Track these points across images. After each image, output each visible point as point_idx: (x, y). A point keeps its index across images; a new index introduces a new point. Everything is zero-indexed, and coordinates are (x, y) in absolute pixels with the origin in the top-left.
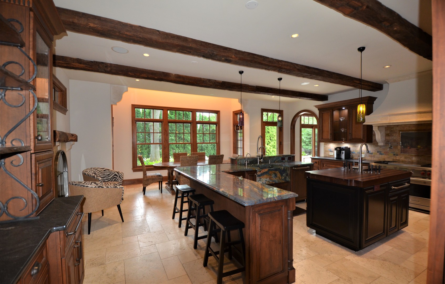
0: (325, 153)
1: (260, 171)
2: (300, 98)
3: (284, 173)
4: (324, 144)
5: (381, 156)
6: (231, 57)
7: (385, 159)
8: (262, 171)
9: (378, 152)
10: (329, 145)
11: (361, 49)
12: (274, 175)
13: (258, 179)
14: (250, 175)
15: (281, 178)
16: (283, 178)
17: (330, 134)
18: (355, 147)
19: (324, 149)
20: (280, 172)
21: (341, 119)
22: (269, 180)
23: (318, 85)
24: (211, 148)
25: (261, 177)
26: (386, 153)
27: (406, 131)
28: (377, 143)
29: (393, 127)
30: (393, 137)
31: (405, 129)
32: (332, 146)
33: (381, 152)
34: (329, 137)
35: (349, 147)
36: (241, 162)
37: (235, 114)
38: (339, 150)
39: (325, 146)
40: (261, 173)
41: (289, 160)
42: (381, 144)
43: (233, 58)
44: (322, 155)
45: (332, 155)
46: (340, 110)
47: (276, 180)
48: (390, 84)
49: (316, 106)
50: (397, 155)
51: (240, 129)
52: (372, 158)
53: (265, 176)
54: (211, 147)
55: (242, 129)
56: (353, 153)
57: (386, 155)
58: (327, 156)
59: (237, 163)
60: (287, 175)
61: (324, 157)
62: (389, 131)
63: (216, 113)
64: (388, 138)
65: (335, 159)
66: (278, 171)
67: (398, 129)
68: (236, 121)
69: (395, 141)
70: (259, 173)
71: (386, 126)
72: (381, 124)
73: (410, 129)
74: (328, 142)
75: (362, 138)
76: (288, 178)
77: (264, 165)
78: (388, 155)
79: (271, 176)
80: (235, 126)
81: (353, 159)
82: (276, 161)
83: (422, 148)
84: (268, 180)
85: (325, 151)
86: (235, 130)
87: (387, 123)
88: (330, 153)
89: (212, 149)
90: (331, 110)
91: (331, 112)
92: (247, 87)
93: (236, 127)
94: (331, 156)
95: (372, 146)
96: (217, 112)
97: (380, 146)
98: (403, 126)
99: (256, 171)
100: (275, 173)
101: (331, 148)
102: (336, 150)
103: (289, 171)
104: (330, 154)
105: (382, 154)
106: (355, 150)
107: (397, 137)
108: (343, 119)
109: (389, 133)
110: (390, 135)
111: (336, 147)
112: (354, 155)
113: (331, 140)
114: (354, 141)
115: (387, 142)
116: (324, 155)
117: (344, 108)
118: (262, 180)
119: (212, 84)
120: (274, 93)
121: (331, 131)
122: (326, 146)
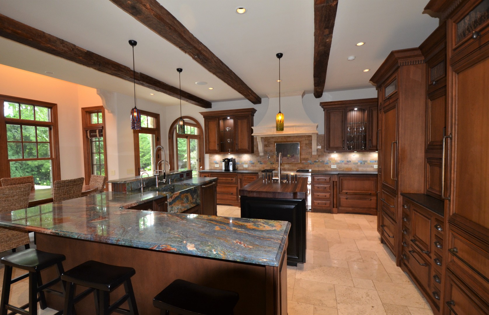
0: (210, 166)
1: (171, 197)
2: (187, 101)
3: (195, 195)
4: (209, 156)
5: (261, 165)
6: (145, 5)
7: (264, 168)
8: (173, 197)
9: (258, 162)
10: (214, 157)
11: (280, 56)
12: (186, 199)
13: (169, 208)
14: (159, 205)
15: (192, 201)
16: (194, 200)
17: (218, 145)
18: (239, 157)
19: (209, 161)
20: (191, 194)
21: (227, 129)
22: (181, 208)
23: (212, 89)
24: (16, 167)
25: (173, 205)
26: (265, 163)
27: (279, 142)
28: (259, 154)
29: (270, 139)
30: (270, 148)
31: (279, 141)
32: (218, 158)
33: (261, 161)
34: (217, 148)
35: (234, 158)
36: (132, 187)
37: (87, 112)
38: (227, 162)
39: (210, 157)
40: (172, 199)
41: (187, 177)
42: (261, 154)
43: (147, 8)
44: (207, 168)
45: (218, 168)
46: (225, 119)
47: (188, 206)
48: (270, 99)
49: (202, 113)
50: (273, 164)
51: (98, 135)
52: (254, 168)
53: (177, 202)
54: (15, 165)
55: (102, 136)
56: (237, 164)
57: (265, 164)
58: (213, 168)
59: (126, 190)
60: (197, 196)
61: (210, 169)
62: (266, 142)
63: (49, 107)
64: (266, 148)
65: (223, 171)
66: (189, 194)
67: (274, 140)
68: (88, 123)
69: (271, 151)
70: (169, 200)
71: (265, 138)
72: (266, 135)
73: (282, 140)
74: (213, 154)
75: (247, 149)
76: (198, 199)
77: (165, 187)
78: (266, 164)
79: (183, 201)
80: (87, 131)
81: (238, 170)
82: (175, 180)
83: (291, 156)
84: (179, 207)
85: (211, 163)
86: (89, 137)
87: (270, 135)
88: (216, 165)
89: (16, 169)
90: (217, 119)
91: (218, 121)
92: (128, 72)
93: (90, 132)
94: (216, 169)
95: (254, 156)
96: (52, 106)
97: (261, 156)
98: (277, 138)
99: (165, 198)
100: (186, 196)
101: (216, 160)
102: (223, 161)
103: (199, 190)
104: (216, 167)
105: (262, 164)
106: (239, 160)
107: (273, 148)
108: (228, 129)
109: (267, 144)
110: (267, 146)
111: (224, 159)
112: (238, 166)
113: (218, 151)
114: (239, 152)
115: (265, 152)
116: (210, 168)
117: (229, 118)
118: (173, 209)
119: (67, 49)
120: (163, 88)
121: (218, 142)
122: (212, 158)
